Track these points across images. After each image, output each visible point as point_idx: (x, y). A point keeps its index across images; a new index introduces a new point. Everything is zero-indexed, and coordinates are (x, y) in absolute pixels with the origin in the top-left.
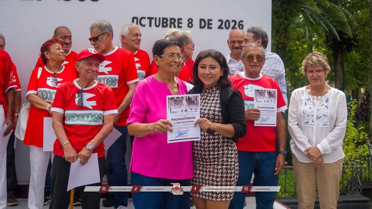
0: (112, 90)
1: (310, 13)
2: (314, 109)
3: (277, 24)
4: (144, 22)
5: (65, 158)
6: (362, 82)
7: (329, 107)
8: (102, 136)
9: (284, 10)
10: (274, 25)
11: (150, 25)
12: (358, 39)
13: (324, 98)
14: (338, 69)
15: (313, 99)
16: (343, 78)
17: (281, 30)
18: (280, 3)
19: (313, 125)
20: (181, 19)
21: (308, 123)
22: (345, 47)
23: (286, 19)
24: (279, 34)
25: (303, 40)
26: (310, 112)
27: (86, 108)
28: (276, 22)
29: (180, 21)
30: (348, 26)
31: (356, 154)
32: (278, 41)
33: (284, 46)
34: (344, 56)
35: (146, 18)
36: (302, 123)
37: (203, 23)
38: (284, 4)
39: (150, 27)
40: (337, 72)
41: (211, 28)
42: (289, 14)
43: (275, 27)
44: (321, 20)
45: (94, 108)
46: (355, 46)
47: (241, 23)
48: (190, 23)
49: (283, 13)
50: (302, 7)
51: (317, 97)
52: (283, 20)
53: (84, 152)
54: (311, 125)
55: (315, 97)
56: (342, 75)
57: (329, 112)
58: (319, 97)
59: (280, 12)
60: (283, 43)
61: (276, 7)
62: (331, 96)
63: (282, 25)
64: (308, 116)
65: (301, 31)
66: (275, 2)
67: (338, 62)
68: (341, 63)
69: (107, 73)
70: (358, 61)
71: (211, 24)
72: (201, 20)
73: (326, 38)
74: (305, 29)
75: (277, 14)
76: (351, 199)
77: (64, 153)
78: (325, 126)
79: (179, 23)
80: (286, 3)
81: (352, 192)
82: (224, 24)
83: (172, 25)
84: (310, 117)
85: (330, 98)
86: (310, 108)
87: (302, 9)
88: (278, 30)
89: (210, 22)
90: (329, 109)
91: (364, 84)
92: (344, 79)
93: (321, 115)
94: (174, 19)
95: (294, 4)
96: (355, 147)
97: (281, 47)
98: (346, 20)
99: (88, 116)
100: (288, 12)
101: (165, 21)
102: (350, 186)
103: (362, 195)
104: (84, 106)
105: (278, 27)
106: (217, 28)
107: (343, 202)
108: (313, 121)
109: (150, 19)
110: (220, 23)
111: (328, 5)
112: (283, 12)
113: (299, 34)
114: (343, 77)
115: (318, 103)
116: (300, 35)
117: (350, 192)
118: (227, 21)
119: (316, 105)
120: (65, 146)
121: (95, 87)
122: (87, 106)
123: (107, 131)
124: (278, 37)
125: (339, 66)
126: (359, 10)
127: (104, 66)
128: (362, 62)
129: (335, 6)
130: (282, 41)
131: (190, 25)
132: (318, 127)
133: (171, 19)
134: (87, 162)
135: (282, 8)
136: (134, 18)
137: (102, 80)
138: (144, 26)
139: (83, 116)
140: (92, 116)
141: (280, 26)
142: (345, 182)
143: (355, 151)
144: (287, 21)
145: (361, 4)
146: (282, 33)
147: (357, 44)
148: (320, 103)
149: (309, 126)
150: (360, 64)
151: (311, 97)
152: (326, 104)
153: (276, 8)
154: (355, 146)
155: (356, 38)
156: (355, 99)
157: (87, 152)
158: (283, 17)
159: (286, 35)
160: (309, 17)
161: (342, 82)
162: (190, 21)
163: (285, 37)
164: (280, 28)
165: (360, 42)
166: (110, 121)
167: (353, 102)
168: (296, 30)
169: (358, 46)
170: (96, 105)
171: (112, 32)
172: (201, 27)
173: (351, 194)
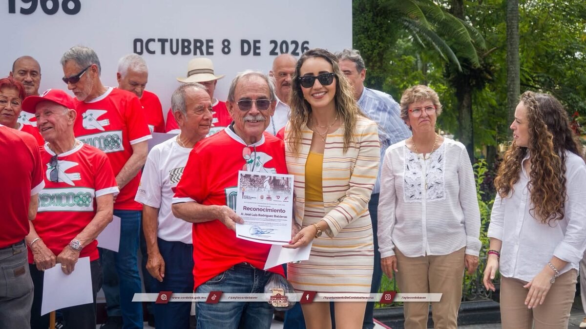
0: (106, 156)
1: (418, 30)
2: (421, 174)
3: (368, 48)
4: (153, 46)
5: (35, 265)
6: (501, 136)
7: (443, 169)
8: (95, 229)
9: (378, 26)
10: (364, 50)
11: (163, 52)
12: (493, 70)
13: (435, 156)
14: (464, 115)
15: (419, 159)
16: (471, 129)
17: (374, 57)
18: (371, 15)
19: (421, 199)
20: (211, 41)
21: (414, 198)
22: (474, 83)
23: (382, 39)
24: (371, 64)
25: (413, 74)
26: (414, 180)
27: (64, 185)
28: (365, 45)
29: (210, 44)
30: (473, 49)
31: (485, 241)
32: (370, 74)
33: (378, 81)
34: (473, 96)
35: (156, 40)
36: (404, 198)
37: (246, 46)
38: (377, 17)
39: (163, 55)
40: (463, 121)
41: (259, 54)
42: (386, 31)
43: (365, 52)
44: (434, 41)
45: (77, 184)
46: (489, 81)
47: (305, 45)
48: (226, 47)
49: (377, 31)
50: (406, 21)
51: (424, 156)
52: (376, 42)
53: (66, 254)
54: (418, 199)
55: (422, 155)
56: (469, 126)
57: (443, 177)
58: (428, 155)
59: (372, 29)
60: (378, 77)
61: (366, 21)
62: (445, 153)
63: (375, 49)
64: (413, 186)
65: (411, 60)
66: (364, 14)
67: (464, 106)
68: (468, 107)
69: (103, 129)
70: (494, 103)
71: (259, 48)
72: (243, 42)
73: (446, 70)
74: (416, 57)
75: (368, 31)
76: (477, 306)
77: (34, 257)
78: (439, 199)
79: (208, 47)
80: (381, 16)
81: (478, 295)
82: (278, 47)
83: (198, 51)
84: (416, 187)
85: (445, 155)
86: (415, 173)
87: (405, 23)
88: (370, 57)
89: (258, 45)
90: (444, 172)
91: (504, 138)
92: (472, 131)
93: (433, 183)
94: (201, 42)
95: (392, 17)
96: (484, 231)
97: (375, 83)
98: (470, 39)
99: (68, 197)
100: (384, 29)
101: (186, 44)
102: (475, 287)
103: (492, 299)
104: (60, 181)
105: (370, 52)
106: (269, 53)
107: (465, 311)
108: (420, 193)
109: (163, 41)
110: (273, 45)
111: (443, 16)
112: (377, 28)
113: (407, 64)
114: (472, 127)
115: (427, 163)
116: (408, 67)
117: (474, 296)
118: (284, 42)
119: (424, 167)
120: (34, 246)
121: (79, 152)
122: (66, 182)
123: (102, 221)
124: (370, 68)
125: (465, 111)
126: (493, 24)
127: (96, 118)
128: (501, 105)
129: (454, 17)
130: (375, 74)
131: (226, 50)
132: (428, 201)
133: (196, 41)
134: (73, 269)
135: (374, 23)
136: (136, 41)
137: (97, 142)
138: (153, 53)
139: (59, 197)
140: (75, 196)
141: (372, 51)
142: (468, 282)
143: (483, 236)
144: (382, 42)
145: (497, 15)
146: (376, 62)
147: (490, 78)
148: (430, 164)
149: (416, 201)
150: (498, 107)
151: (415, 156)
152: (438, 165)
153: (365, 23)
154: (483, 229)
155: (490, 69)
156: (483, 160)
157: (70, 253)
158: (377, 37)
159: (382, 64)
160: (416, 37)
161: (471, 135)
162: (226, 44)
163: (379, 67)
164: (372, 54)
165: (496, 75)
166: (107, 204)
167: (481, 164)
168: (403, 58)
169: (493, 81)
170: (80, 179)
171: (99, 64)
172: (244, 53)
173: (477, 299)
